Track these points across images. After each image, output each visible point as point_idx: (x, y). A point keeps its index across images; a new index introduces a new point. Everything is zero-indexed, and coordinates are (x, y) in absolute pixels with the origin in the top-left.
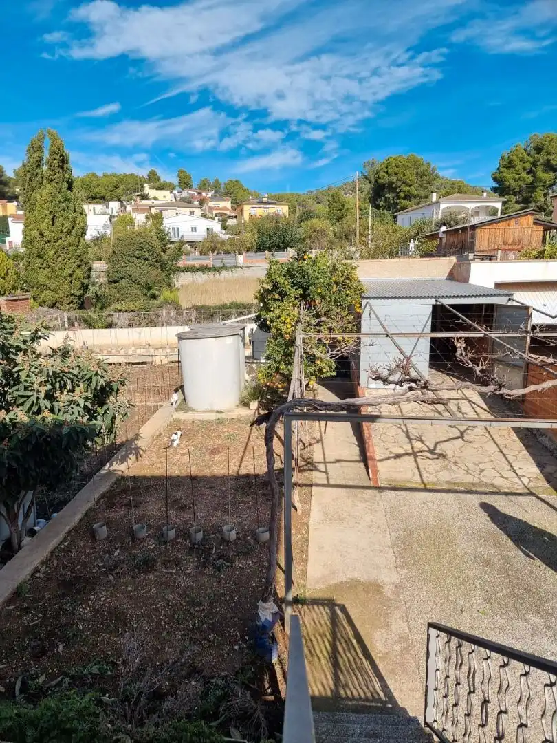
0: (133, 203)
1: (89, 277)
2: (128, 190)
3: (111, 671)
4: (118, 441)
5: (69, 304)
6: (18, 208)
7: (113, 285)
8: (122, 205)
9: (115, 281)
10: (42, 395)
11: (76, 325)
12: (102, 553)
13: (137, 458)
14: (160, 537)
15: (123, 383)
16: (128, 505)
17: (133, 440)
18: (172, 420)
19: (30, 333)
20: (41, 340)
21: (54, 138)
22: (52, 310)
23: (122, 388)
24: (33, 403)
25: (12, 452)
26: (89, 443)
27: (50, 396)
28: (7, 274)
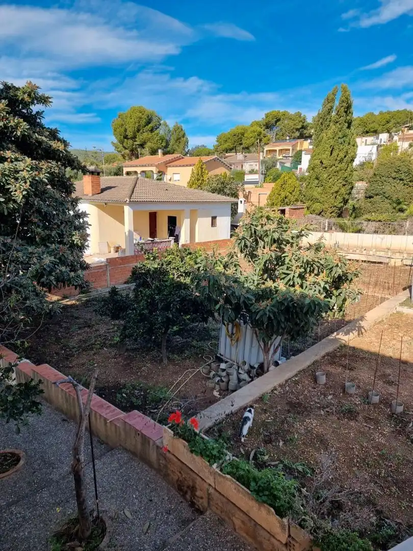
0: (400, 134)
1: (350, 193)
2: (398, 123)
3: (311, 475)
4: (347, 319)
5: (331, 213)
6: (310, 144)
7: (369, 200)
8: (391, 137)
9: (370, 197)
10: (297, 275)
11: (333, 228)
12: (319, 394)
13: (359, 334)
14: (366, 397)
15: (357, 276)
16: (344, 367)
17: (358, 320)
18: (395, 312)
19: (297, 232)
20: (304, 237)
22: (318, 217)
23: (355, 279)
24: (290, 280)
25: (272, 308)
26: (324, 314)
27: (301, 276)
28: (293, 191)
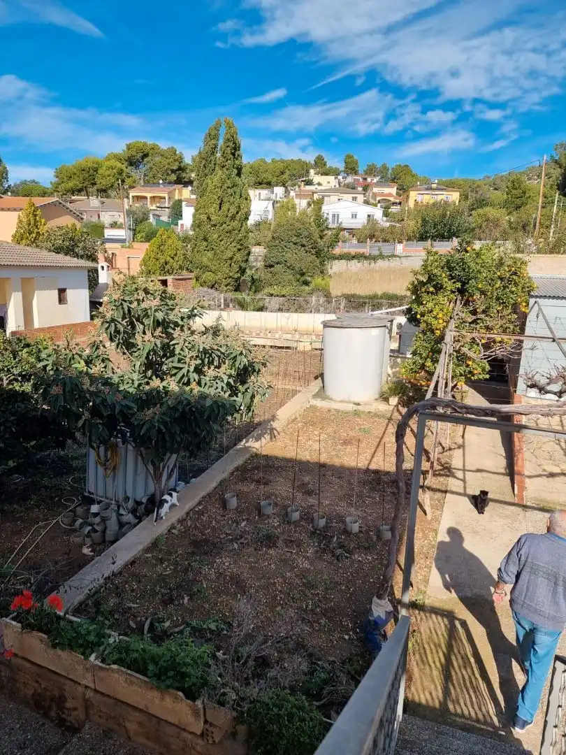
0: (297, 189)
1: (247, 260)
2: (294, 175)
3: (227, 631)
4: (257, 420)
5: (226, 286)
6: (192, 192)
7: (269, 269)
8: (287, 192)
9: (271, 266)
10: (192, 369)
11: (231, 305)
12: (230, 522)
13: (271, 438)
14: (285, 517)
15: (264, 365)
16: (258, 482)
17: (269, 421)
18: (308, 406)
19: (187, 310)
20: (197, 318)
21: (230, 126)
22: (210, 291)
23: (263, 370)
24: (184, 375)
25: (163, 417)
26: (229, 418)
27: (198, 370)
28: (176, 255)
